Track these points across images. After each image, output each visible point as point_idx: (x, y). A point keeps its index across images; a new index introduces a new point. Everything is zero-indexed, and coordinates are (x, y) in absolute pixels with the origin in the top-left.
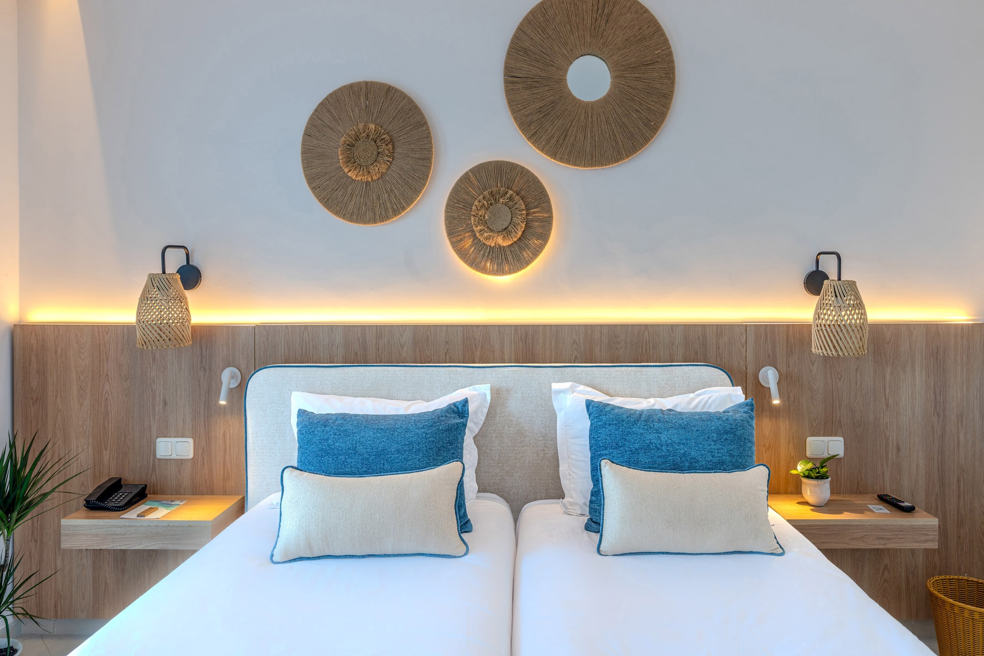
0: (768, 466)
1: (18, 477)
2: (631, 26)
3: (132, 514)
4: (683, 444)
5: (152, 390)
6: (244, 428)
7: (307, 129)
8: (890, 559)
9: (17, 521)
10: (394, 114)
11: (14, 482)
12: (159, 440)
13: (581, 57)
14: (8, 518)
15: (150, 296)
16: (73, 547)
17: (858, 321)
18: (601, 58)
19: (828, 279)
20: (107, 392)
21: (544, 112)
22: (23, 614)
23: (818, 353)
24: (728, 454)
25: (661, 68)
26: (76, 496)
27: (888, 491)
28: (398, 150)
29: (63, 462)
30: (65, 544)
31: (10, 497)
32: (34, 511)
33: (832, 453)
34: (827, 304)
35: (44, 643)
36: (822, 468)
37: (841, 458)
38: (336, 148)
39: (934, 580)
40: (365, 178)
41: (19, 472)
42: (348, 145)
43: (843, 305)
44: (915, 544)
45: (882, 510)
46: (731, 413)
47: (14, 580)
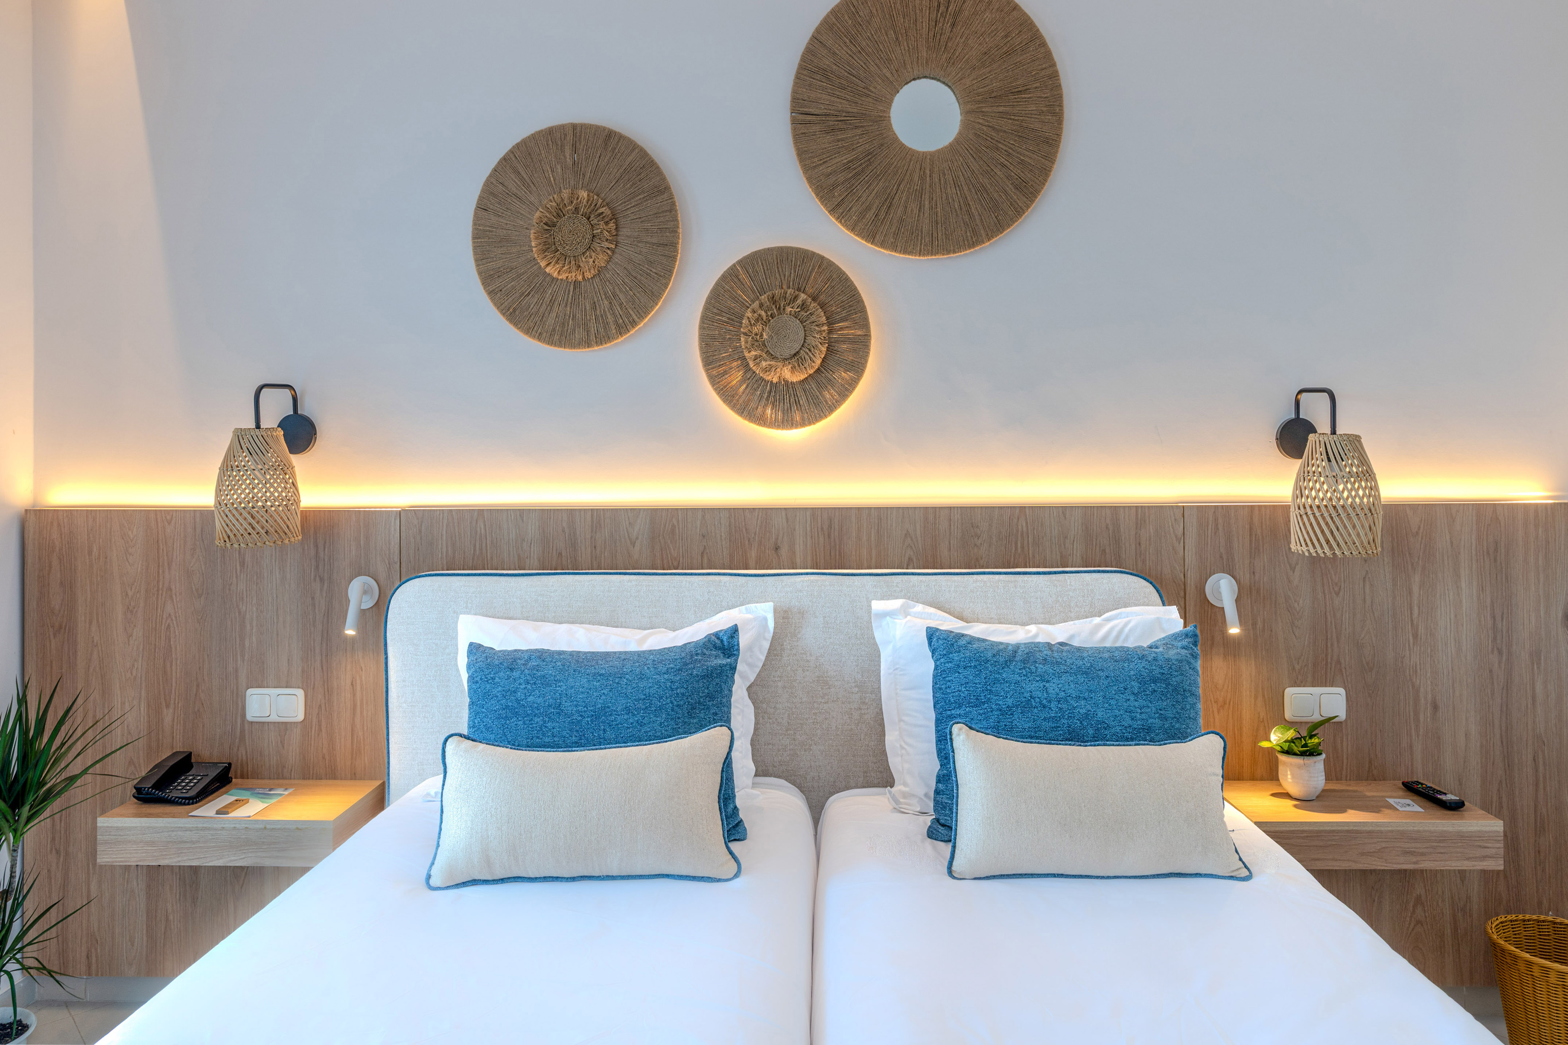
0: (1223, 734)
1: (32, 750)
2: (992, 32)
3: (208, 810)
4: (1085, 699)
5: (240, 613)
6: (384, 673)
7: (481, 198)
8: (1425, 886)
9: (29, 819)
10: (618, 175)
11: (24, 759)
12: (250, 691)
13: (913, 82)
14: (14, 815)
15: (236, 463)
16: (116, 862)
17: (1365, 500)
18: (944, 83)
19: (1315, 432)
20: (170, 615)
21: (855, 169)
22: (37, 969)
23: (1300, 552)
24: (1157, 715)
25: (1041, 97)
26: (121, 780)
27: (1420, 776)
28: (624, 232)
29: (100, 726)
30: (103, 858)
31: (18, 782)
32: (55, 805)
33: (1327, 714)
34: (1314, 472)
35: (71, 1014)
36: (1311, 737)
37: (1341, 722)
38: (527, 229)
39: (1498, 922)
40: (572, 276)
41: (32, 742)
42: (546, 224)
43: (1340, 474)
44: (1466, 862)
45: (1411, 806)
46: (1161, 649)
47: (23, 913)
